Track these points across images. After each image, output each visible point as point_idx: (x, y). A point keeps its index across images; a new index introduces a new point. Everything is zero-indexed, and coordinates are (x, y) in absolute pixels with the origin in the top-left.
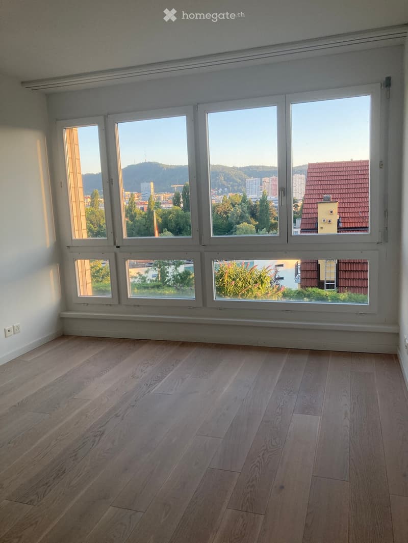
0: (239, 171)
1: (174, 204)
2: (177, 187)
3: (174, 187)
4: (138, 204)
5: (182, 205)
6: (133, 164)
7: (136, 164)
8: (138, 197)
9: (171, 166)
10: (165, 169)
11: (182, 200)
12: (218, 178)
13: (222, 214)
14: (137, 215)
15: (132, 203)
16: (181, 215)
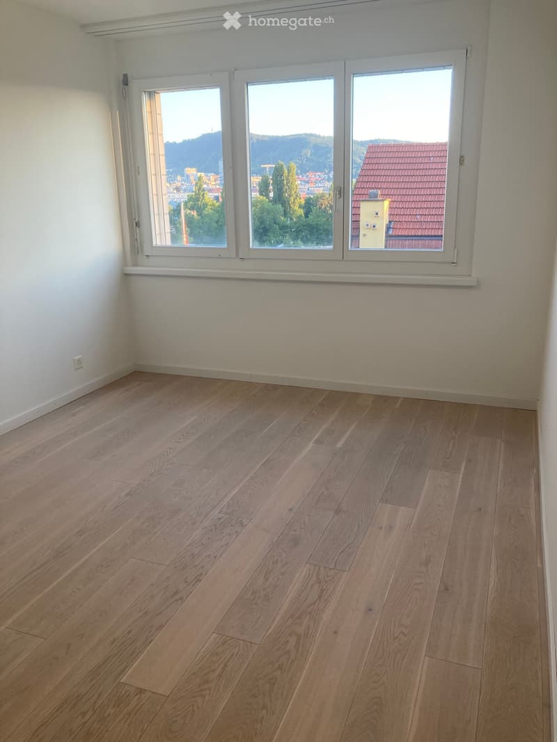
0: (360, 147)
1: (261, 194)
2: (269, 168)
3: (266, 168)
4: (210, 191)
5: (271, 195)
6: (210, 132)
7: (213, 132)
8: (215, 181)
9: (263, 136)
10: (255, 141)
11: (271, 187)
12: (329, 155)
13: (328, 208)
14: (209, 207)
15: (199, 189)
16: (267, 209)
